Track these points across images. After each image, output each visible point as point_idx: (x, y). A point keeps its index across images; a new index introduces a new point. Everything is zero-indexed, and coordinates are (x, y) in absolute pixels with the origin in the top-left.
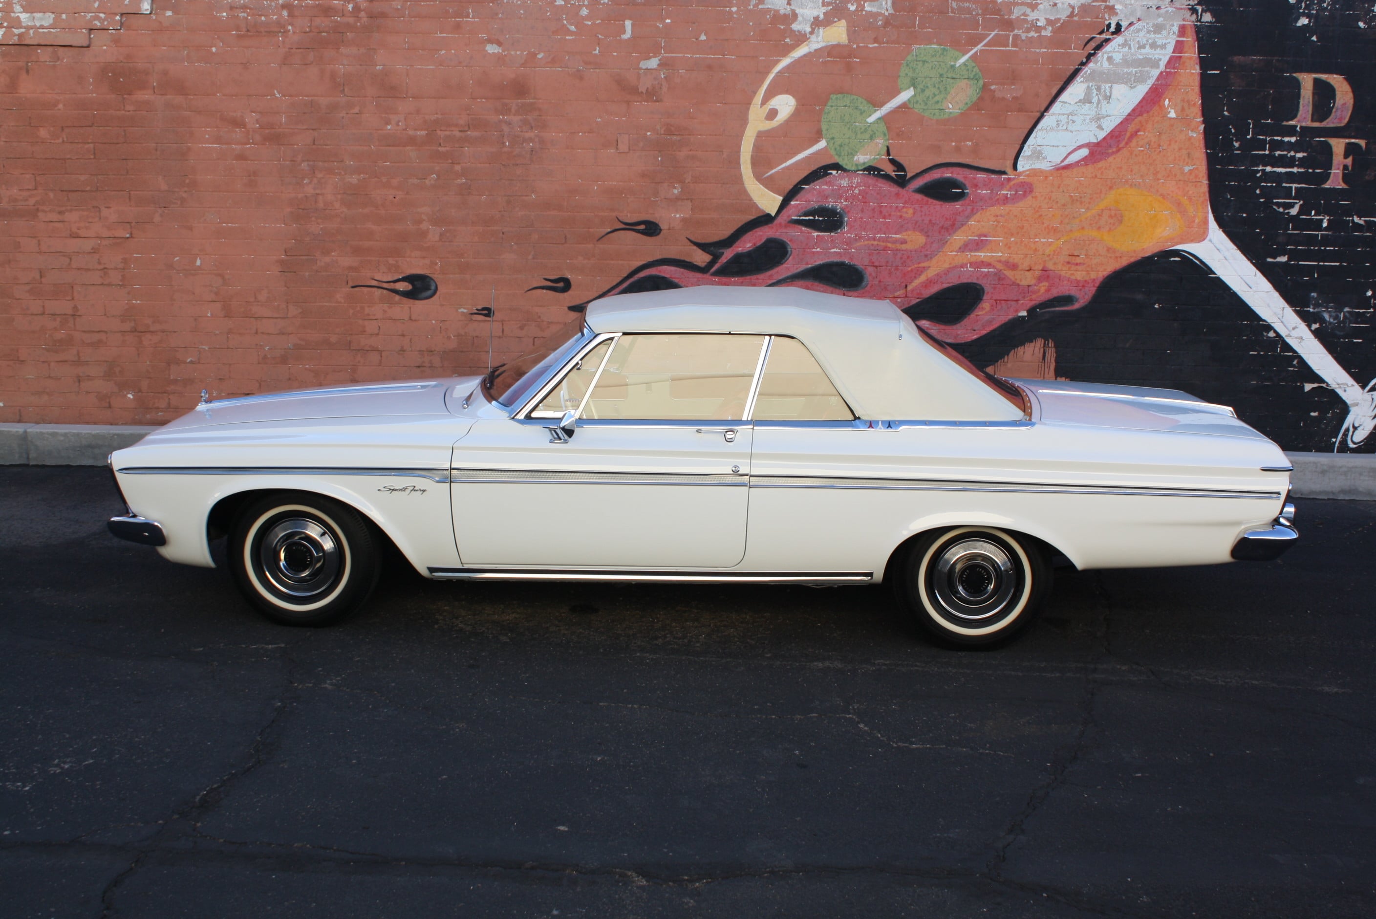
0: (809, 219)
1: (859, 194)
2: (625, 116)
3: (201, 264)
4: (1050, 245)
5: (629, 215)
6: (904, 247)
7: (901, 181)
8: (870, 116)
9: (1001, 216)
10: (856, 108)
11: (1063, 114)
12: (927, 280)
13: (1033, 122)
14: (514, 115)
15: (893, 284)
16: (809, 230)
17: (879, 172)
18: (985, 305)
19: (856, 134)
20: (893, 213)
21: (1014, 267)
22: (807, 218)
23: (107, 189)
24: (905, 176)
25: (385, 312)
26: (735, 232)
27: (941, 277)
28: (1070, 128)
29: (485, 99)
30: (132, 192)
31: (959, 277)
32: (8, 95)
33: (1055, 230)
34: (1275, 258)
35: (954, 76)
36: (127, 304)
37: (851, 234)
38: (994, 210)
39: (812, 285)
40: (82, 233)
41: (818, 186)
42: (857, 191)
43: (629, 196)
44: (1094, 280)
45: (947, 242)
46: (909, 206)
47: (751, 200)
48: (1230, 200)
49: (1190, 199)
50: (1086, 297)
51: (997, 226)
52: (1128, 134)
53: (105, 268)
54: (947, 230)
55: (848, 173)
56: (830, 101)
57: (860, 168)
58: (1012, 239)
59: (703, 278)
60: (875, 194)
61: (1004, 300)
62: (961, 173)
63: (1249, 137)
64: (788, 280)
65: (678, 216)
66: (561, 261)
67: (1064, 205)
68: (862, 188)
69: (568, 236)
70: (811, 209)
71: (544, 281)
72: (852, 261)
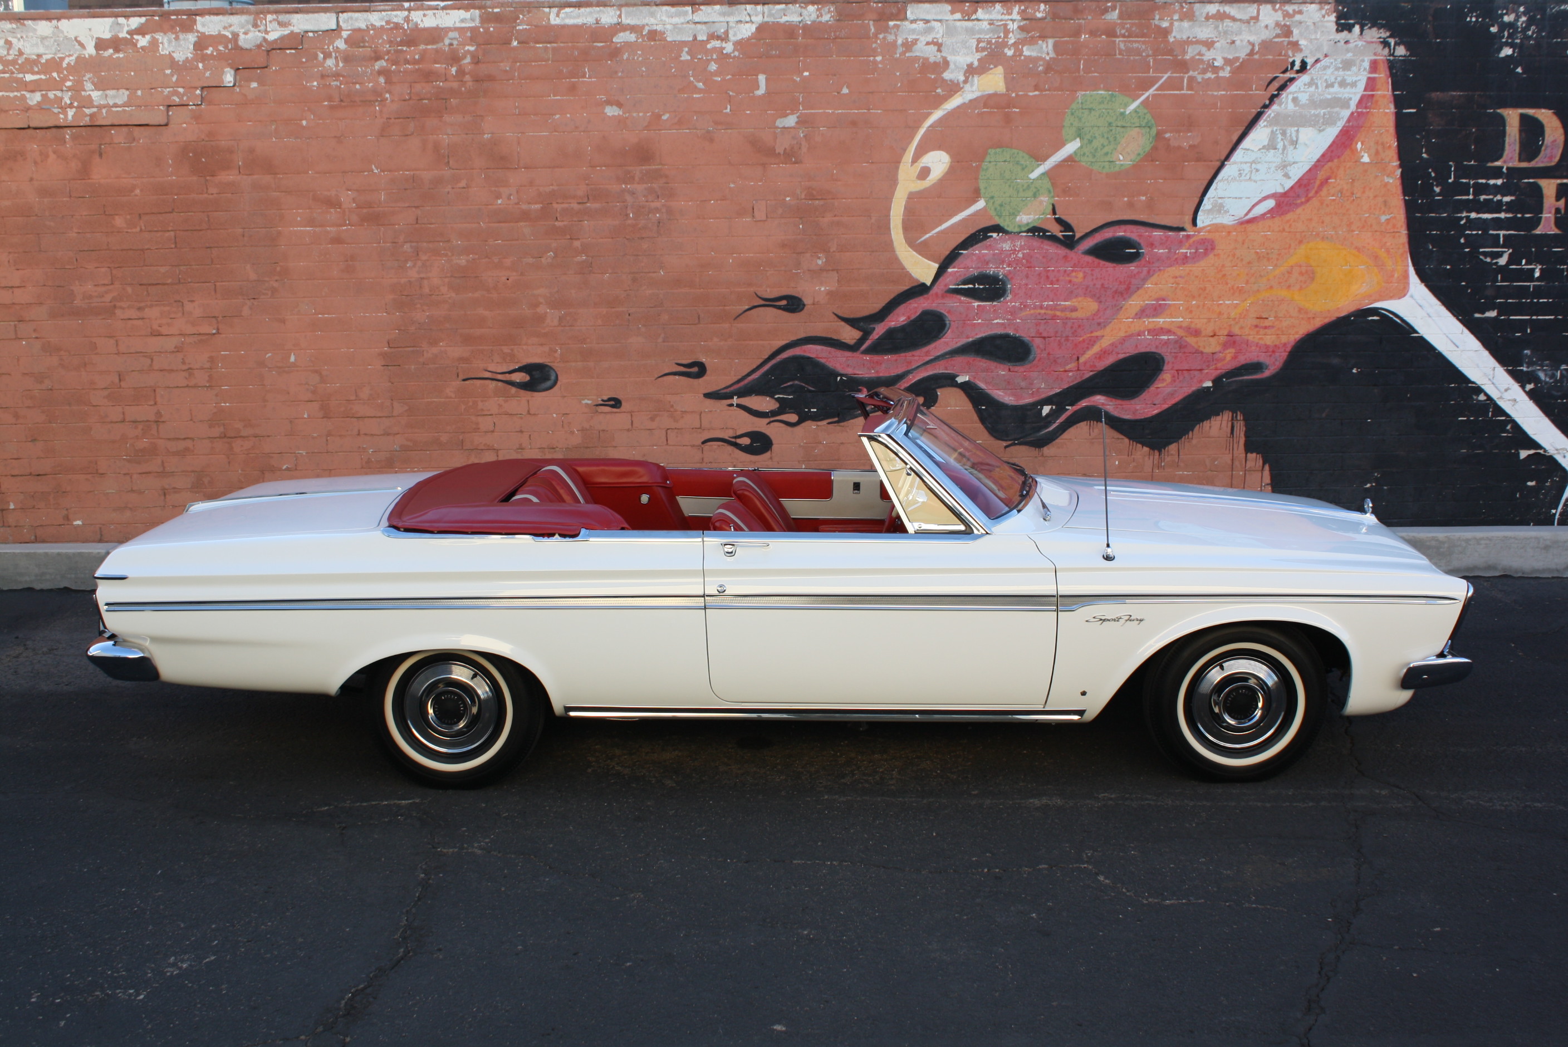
0: (969, 288)
1: (1023, 258)
2: (761, 181)
3: (295, 360)
4: (1235, 307)
5: (768, 290)
6: (1074, 315)
7: (1069, 242)
8: (1033, 171)
9: (1181, 277)
10: (1018, 163)
11: (1246, 163)
12: (1101, 350)
13: (1213, 172)
14: (638, 183)
15: (1064, 357)
16: (969, 300)
17: (1044, 233)
18: (1166, 376)
19: (1018, 192)
20: (1061, 278)
21: (1197, 333)
22: (966, 287)
23: (189, 280)
24: (1074, 236)
25: (500, 406)
26: (886, 304)
27: (1116, 347)
28: (1253, 177)
29: (605, 166)
30: (218, 284)
31: (1137, 346)
32: (79, 182)
33: (1240, 290)
34: (1483, 313)
35: (1125, 125)
36: (215, 407)
37: (1015, 303)
38: (1173, 271)
39: (974, 360)
40: (164, 330)
41: (978, 251)
42: (1020, 255)
43: (767, 269)
44: (1285, 345)
45: (1121, 308)
46: (1079, 269)
47: (903, 268)
48: (1432, 251)
49: (1388, 251)
50: (1277, 363)
51: (1176, 288)
52: (1318, 183)
53: (190, 369)
54: (1122, 294)
55: (1010, 236)
56: (988, 156)
57: (1024, 229)
58: (1194, 302)
59: (853, 357)
60: (1041, 258)
61: (1187, 370)
62: (1135, 231)
63: (1451, 181)
64: (947, 356)
65: (823, 289)
66: (694, 343)
67: (1249, 263)
68: (1025, 251)
69: (702, 316)
70: (971, 277)
71: (676, 366)
72: (1017, 332)
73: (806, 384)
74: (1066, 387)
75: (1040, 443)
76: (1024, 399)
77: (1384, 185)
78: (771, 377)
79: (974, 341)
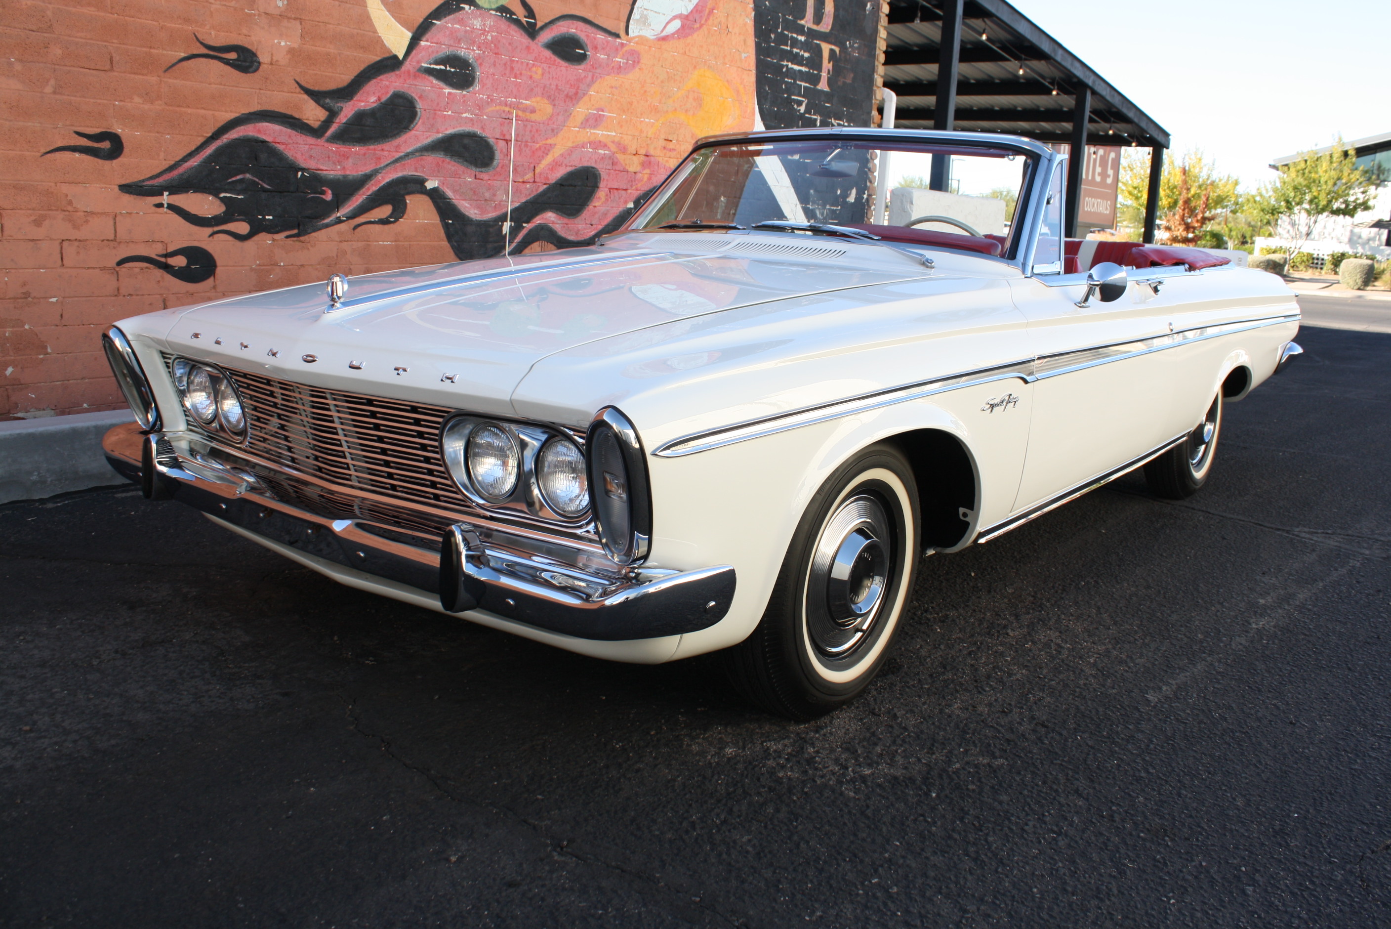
0: (441, 70)
1: (492, 42)
4: (651, 127)
5: (213, 33)
7: (531, 31)
9: (616, 88)
12: (554, 161)
15: (523, 165)
16: (441, 84)
17: (510, 16)
18: (601, 193)
20: (524, 72)
21: (624, 150)
22: (438, 67)
24: (535, 24)
26: (356, 77)
27: (564, 158)
31: (581, 159)
33: (655, 109)
37: (483, 95)
38: (611, 80)
39: (444, 161)
41: (448, 24)
42: (489, 38)
43: (212, 1)
45: (570, 114)
46: (539, 64)
47: (375, 32)
48: (768, 93)
51: (612, 99)
52: (707, 11)
54: (571, 98)
55: (481, 12)
57: (494, 7)
58: (624, 117)
59: (317, 145)
60: (507, 45)
61: (617, 189)
62: (584, 30)
63: (779, 30)
64: (417, 154)
65: (283, 44)
66: (105, 102)
67: (662, 82)
68: (494, 34)
69: (116, 58)
70: (443, 56)
71: (77, 136)
72: (484, 131)
73: (259, 179)
74: (524, 200)
76: (489, 213)
77: (745, 24)
78: (215, 166)
79: (445, 137)
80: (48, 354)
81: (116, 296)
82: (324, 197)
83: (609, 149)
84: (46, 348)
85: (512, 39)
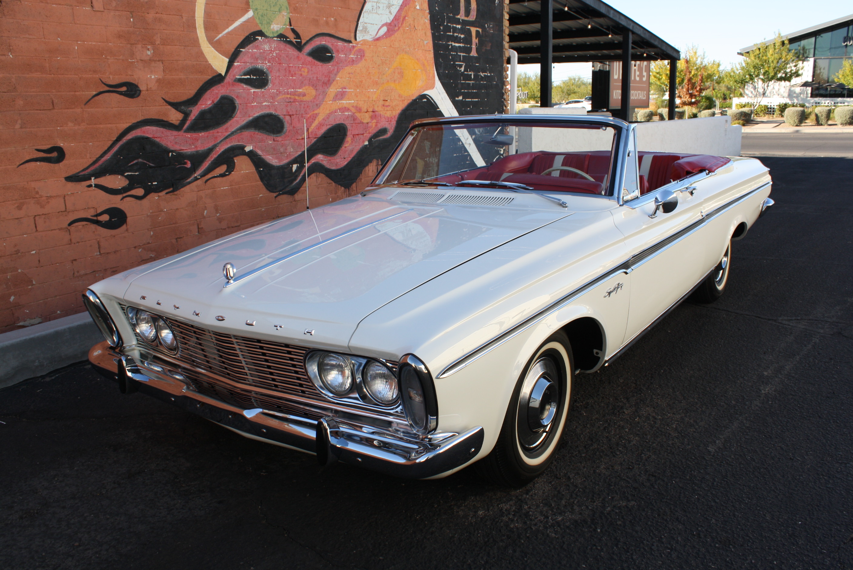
0: (248, 78)
1: (276, 57)
4: (375, 94)
5: (111, 77)
7: (299, 47)
9: (352, 73)
11: (374, 2)
12: (319, 123)
13: (361, 5)
16: (249, 87)
17: (286, 39)
18: (349, 139)
19: (271, 7)
20: (297, 72)
21: (359, 110)
22: (246, 77)
24: (301, 42)
26: (198, 90)
27: (325, 121)
28: (378, 12)
31: (335, 120)
33: (376, 83)
34: (458, 97)
37: (274, 90)
38: (348, 69)
39: (254, 134)
41: (249, 50)
42: (275, 54)
43: (109, 57)
44: (395, 116)
45: (326, 93)
46: (305, 66)
47: (207, 61)
48: (441, 63)
49: (428, 62)
50: (392, 129)
51: (350, 81)
52: (402, 19)
54: (326, 84)
55: (268, 39)
57: (276, 35)
58: (358, 90)
59: (179, 135)
60: (285, 57)
61: (358, 135)
62: (330, 41)
63: (445, 24)
64: (238, 132)
65: (153, 77)
66: (51, 128)
67: (379, 66)
68: (277, 52)
69: (56, 101)
70: (248, 70)
71: (37, 152)
72: (276, 112)
73: (147, 161)
75: (293, 192)
76: (283, 160)
77: (425, 23)
78: (120, 157)
79: (253, 119)
80: (34, 285)
81: (70, 244)
82: (186, 166)
83: (351, 111)
84: (32, 281)
85: (288, 53)
